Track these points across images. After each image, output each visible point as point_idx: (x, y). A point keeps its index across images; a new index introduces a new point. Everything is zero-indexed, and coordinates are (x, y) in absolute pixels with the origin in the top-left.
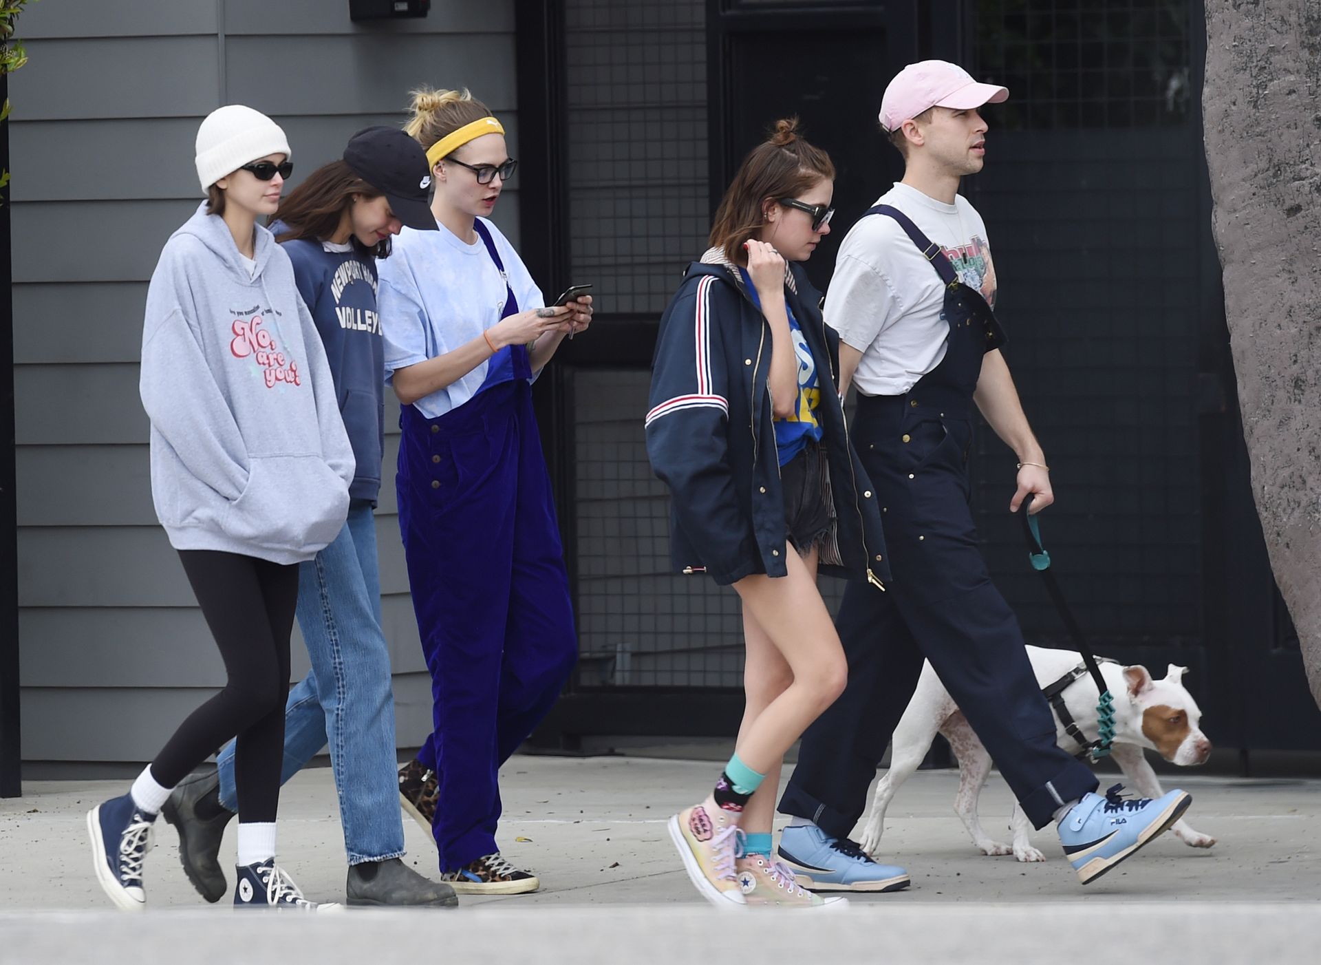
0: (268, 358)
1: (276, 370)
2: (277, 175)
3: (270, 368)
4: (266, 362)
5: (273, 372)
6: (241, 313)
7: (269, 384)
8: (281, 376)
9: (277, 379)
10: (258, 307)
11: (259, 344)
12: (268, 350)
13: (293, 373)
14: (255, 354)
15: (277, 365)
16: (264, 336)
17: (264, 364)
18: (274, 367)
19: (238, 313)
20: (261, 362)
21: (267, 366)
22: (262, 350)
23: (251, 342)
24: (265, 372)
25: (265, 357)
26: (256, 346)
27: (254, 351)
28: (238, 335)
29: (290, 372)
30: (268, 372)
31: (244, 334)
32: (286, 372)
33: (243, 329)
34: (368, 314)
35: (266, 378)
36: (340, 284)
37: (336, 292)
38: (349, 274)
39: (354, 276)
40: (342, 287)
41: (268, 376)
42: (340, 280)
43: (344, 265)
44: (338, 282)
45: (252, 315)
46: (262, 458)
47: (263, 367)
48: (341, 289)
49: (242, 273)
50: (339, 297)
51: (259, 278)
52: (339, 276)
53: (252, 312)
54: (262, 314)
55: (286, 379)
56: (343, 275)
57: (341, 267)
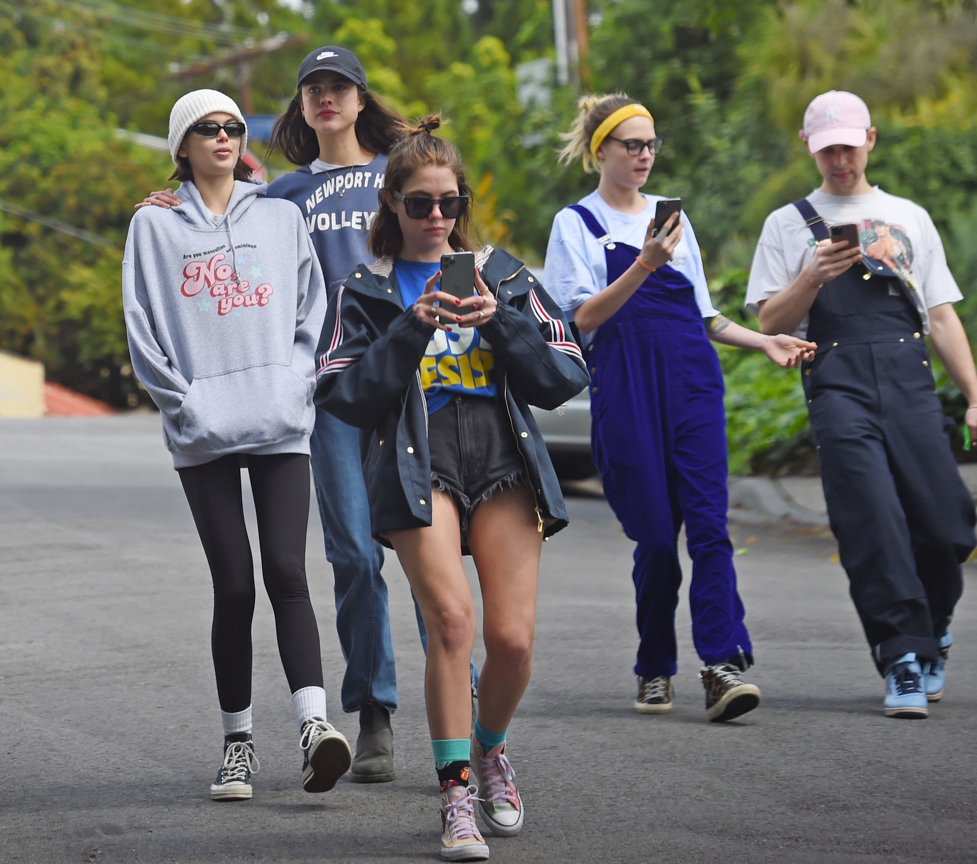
0: (226, 288)
1: (233, 299)
2: (223, 131)
3: (227, 297)
4: (223, 291)
5: (230, 301)
6: (200, 255)
7: (222, 311)
8: (236, 302)
9: (234, 305)
10: (224, 246)
11: (217, 278)
12: (228, 281)
13: (258, 297)
14: (211, 288)
15: (235, 293)
16: (225, 270)
17: (220, 295)
18: (232, 296)
19: (194, 255)
20: (216, 292)
21: (224, 296)
22: (220, 283)
23: (206, 278)
24: (220, 302)
25: (222, 287)
26: (212, 280)
27: (209, 285)
28: (187, 277)
29: (254, 297)
30: (224, 302)
31: (198, 274)
32: (248, 298)
33: (199, 268)
34: (356, 214)
35: (220, 308)
36: (320, 197)
37: (310, 204)
38: (339, 186)
39: (348, 186)
40: (322, 198)
41: (223, 305)
42: (321, 193)
43: (333, 180)
44: (318, 196)
45: (213, 254)
46: (208, 378)
47: (218, 298)
48: (319, 201)
49: (207, 222)
50: (313, 208)
51: (226, 222)
52: (323, 190)
53: (213, 251)
54: (228, 251)
55: (247, 304)
56: (329, 189)
57: (328, 182)
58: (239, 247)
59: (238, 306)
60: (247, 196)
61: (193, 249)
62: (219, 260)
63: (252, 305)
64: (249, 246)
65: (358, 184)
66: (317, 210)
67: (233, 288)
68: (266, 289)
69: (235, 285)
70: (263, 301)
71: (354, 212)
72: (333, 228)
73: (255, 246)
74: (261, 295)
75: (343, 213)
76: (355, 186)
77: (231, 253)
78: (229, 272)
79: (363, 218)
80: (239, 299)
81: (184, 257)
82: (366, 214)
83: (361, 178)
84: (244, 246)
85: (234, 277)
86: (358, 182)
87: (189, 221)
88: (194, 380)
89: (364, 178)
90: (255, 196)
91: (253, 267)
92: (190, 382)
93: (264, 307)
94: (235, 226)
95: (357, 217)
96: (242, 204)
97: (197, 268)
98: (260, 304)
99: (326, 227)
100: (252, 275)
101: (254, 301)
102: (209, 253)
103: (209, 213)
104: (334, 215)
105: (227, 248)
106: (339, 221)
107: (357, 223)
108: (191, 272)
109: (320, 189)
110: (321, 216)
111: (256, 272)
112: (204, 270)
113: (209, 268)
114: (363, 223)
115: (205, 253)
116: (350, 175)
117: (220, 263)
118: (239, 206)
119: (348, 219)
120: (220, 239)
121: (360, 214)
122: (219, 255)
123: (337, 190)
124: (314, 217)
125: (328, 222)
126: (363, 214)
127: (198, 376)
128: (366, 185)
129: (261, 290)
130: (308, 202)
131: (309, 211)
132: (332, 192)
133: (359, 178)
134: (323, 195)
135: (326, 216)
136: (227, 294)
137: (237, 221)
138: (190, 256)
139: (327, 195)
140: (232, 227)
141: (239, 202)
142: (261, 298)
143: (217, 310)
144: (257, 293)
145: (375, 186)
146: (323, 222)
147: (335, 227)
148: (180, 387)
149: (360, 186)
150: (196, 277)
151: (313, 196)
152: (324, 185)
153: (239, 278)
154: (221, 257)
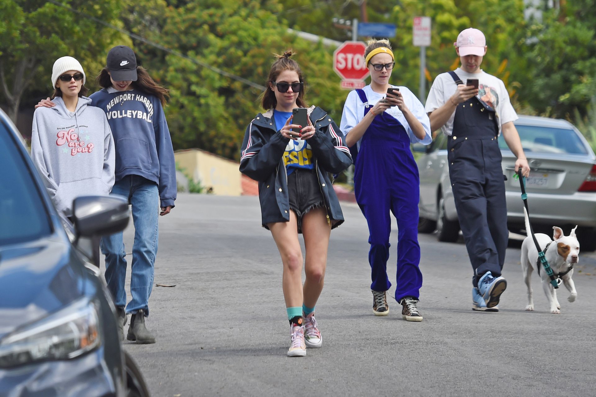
0: (75, 144)
1: (78, 149)
2: (73, 78)
5: (76, 149)
6: (64, 128)
7: (73, 154)
8: (79, 151)
9: (78, 152)
10: (74, 125)
11: (71, 139)
12: (76, 141)
14: (68, 143)
15: (79, 146)
16: (74, 136)
17: (72, 146)
18: (77, 147)
19: (62, 128)
20: (70, 145)
21: (74, 147)
22: (73, 141)
23: (67, 138)
24: (72, 150)
25: (73, 144)
26: (69, 140)
27: (68, 142)
28: (59, 137)
29: (86, 148)
30: (73, 150)
31: (63, 136)
32: (83, 149)
34: (129, 112)
35: (72, 152)
36: (113, 104)
37: (109, 107)
38: (121, 99)
39: (125, 100)
40: (114, 104)
41: (73, 151)
42: (113, 102)
43: (118, 97)
44: (112, 103)
45: (70, 128)
46: (66, 183)
47: (71, 148)
48: (112, 105)
49: (67, 115)
50: (110, 108)
51: (75, 115)
52: (114, 101)
53: (70, 127)
54: (76, 128)
55: (83, 151)
56: (116, 100)
57: (116, 97)
58: (81, 126)
59: (79, 152)
60: (84, 105)
61: (61, 126)
62: (72, 131)
63: (85, 152)
64: (85, 126)
65: (129, 99)
66: (112, 109)
67: (78, 144)
68: (91, 145)
69: (78, 143)
70: (90, 151)
71: (128, 111)
72: (119, 117)
73: (87, 127)
74: (89, 148)
75: (123, 111)
76: (128, 99)
77: (77, 128)
78: (76, 137)
79: (132, 113)
80: (80, 149)
81: (58, 129)
82: (133, 111)
83: (130, 96)
84: (83, 126)
85: (78, 139)
86: (129, 98)
87: (60, 114)
88: (60, 184)
89: (131, 96)
90: (86, 105)
91: (86, 135)
92: (58, 184)
93: (90, 153)
94: (79, 117)
95: (129, 113)
96: (82, 108)
97: (63, 134)
98: (89, 152)
99: (116, 117)
100: (86, 139)
101: (86, 150)
102: (68, 128)
103: (68, 111)
104: (119, 112)
105: (76, 126)
106: (121, 114)
107: (129, 115)
108: (61, 135)
109: (113, 100)
110: (113, 112)
111: (87, 138)
112: (66, 135)
113: (68, 134)
114: (132, 115)
115: (67, 128)
116: (125, 95)
117: (73, 133)
118: (80, 109)
119: (126, 113)
120: (73, 122)
121: (131, 111)
122: (72, 129)
123: (120, 101)
124: (110, 112)
125: (116, 115)
126: (132, 112)
127: (62, 182)
128: (132, 99)
129: (89, 146)
130: (108, 106)
131: (108, 110)
132: (118, 102)
133: (129, 96)
134: (114, 103)
135: (115, 112)
136: (75, 147)
137: (80, 115)
138: (60, 129)
139: (116, 103)
140: (78, 117)
141: (81, 107)
142: (89, 149)
143: (71, 153)
144: (87, 147)
145: (136, 100)
146: (115, 115)
147: (120, 117)
148: (55, 187)
149: (130, 99)
150: (62, 137)
151: (109, 103)
152: (114, 99)
153: (80, 140)
154: (73, 130)
